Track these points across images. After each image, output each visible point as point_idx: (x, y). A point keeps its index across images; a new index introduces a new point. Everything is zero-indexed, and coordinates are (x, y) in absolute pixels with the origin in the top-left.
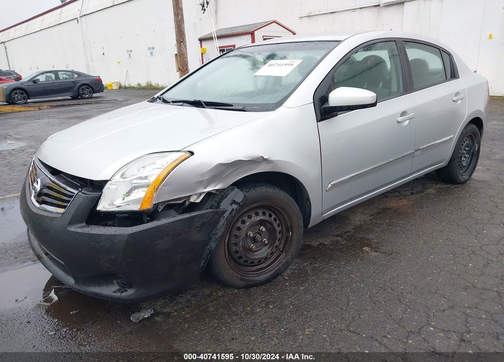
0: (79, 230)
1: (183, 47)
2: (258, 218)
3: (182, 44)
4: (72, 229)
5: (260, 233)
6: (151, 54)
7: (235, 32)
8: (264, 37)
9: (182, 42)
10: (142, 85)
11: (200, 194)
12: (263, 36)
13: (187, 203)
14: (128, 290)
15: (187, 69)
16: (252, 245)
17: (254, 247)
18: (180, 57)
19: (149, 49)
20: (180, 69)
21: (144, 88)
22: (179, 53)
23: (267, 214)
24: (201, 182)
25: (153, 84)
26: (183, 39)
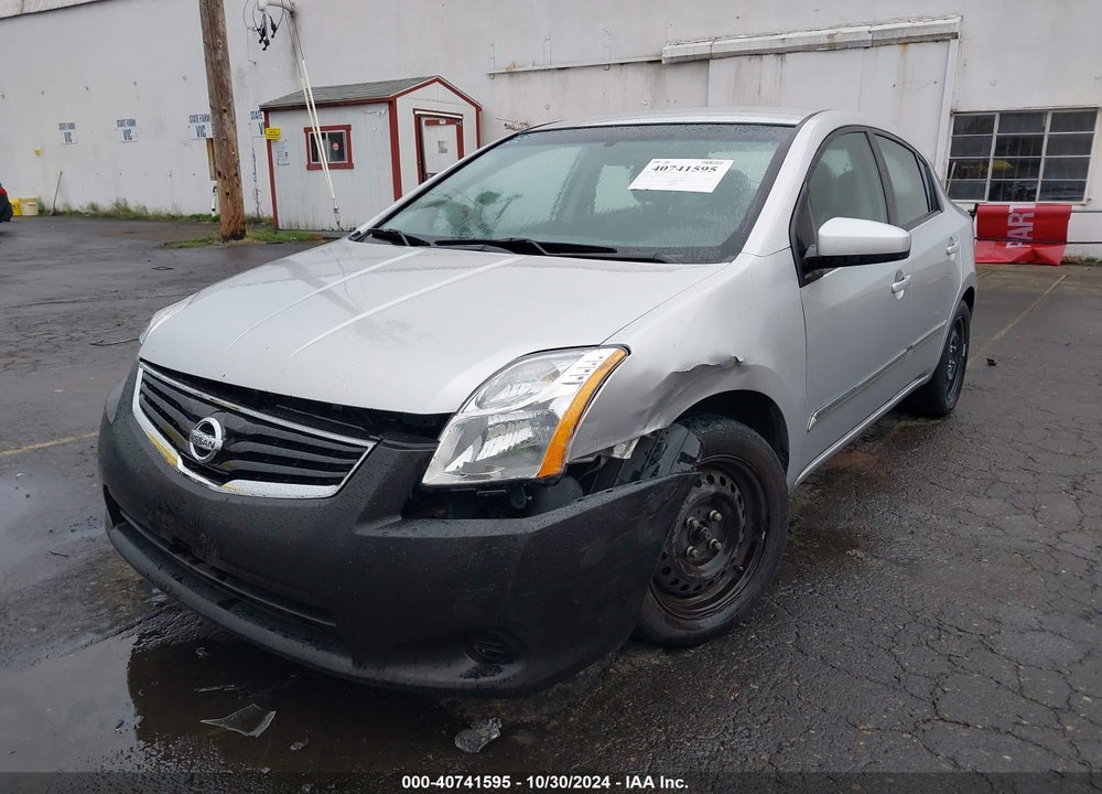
0: (393, 533)
1: (228, 124)
2: (713, 489)
3: (225, 116)
4: (371, 530)
5: (707, 521)
6: (127, 135)
7: (350, 96)
8: (417, 113)
9: (225, 111)
10: (101, 209)
11: (631, 441)
12: (414, 110)
13: (603, 461)
14: (502, 666)
15: (236, 175)
16: (691, 548)
17: (695, 551)
18: (221, 145)
19: (121, 123)
20: (219, 173)
21: (107, 216)
22: (217, 137)
23: (717, 480)
24: (642, 413)
25: (132, 206)
26: (229, 105)
